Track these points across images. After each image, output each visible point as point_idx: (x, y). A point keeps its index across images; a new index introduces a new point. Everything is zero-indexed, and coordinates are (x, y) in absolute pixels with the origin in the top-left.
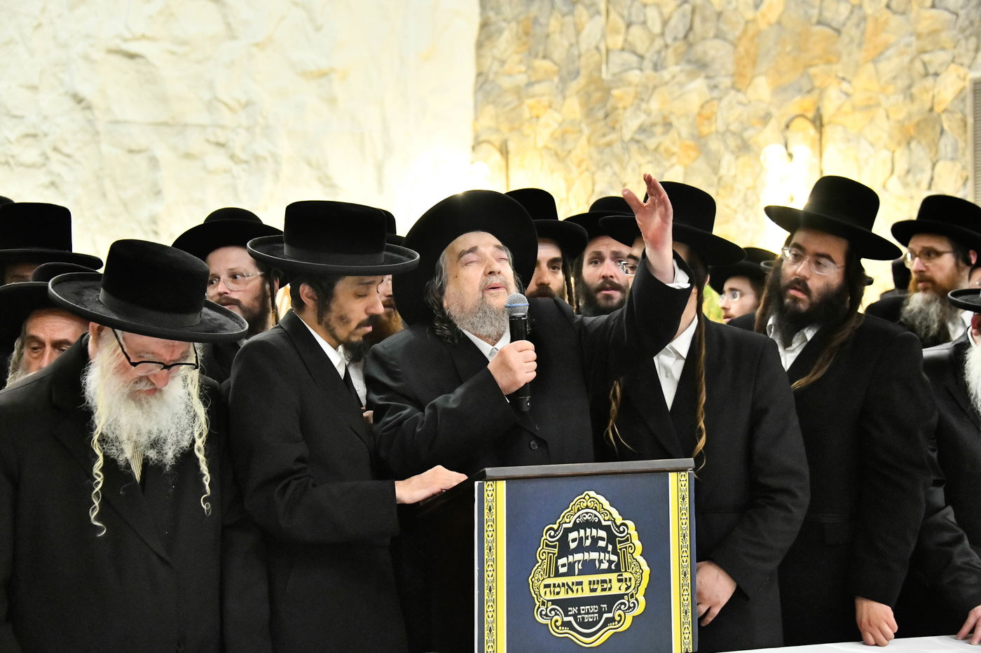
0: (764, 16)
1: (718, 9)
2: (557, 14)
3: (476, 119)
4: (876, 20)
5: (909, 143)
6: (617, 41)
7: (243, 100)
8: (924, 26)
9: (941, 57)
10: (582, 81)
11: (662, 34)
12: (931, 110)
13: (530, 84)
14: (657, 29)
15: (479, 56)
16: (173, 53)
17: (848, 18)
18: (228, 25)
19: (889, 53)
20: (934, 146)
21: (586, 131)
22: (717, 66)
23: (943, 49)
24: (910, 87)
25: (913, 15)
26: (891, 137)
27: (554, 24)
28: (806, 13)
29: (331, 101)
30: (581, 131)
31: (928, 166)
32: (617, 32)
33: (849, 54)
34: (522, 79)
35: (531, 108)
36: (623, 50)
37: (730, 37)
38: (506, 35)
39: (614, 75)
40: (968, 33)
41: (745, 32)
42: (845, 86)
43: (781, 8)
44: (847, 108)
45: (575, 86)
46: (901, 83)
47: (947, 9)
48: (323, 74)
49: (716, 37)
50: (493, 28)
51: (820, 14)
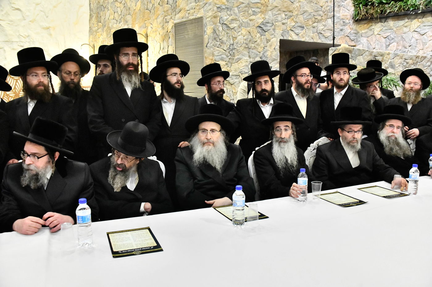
0: (137, 8)
1: (129, 7)
2: (102, 11)
3: (89, 39)
4: (157, 8)
5: (163, 41)
6: (112, 17)
7: (27, 35)
8: (165, 9)
9: (169, 17)
10: (106, 28)
11: (121, 15)
12: (167, 32)
13: (98, 29)
14: (120, 14)
15: (90, 23)
16: (9, 24)
17: (152, 8)
18: (23, 16)
19: (159, 17)
20: (168, 41)
21: (107, 40)
22: (129, 22)
23: (169, 15)
24: (163, 26)
25: (163, 6)
26: (160, 40)
27: (101, 13)
28: (145, 7)
29: (51, 35)
30: (106, 41)
31: (167, 47)
32: (112, 14)
33: (152, 17)
34: (96, 28)
35: (98, 35)
36: (113, 19)
37: (131, 14)
38: (94, 16)
39: (112, 25)
40: (173, 10)
41: (134, 13)
42: (151, 25)
43: (140, 6)
44: (152, 32)
45: (105, 29)
46: (161, 25)
47: (170, 4)
48: (48, 28)
49: (129, 14)
50: (92, 16)
51: (147, 7)
